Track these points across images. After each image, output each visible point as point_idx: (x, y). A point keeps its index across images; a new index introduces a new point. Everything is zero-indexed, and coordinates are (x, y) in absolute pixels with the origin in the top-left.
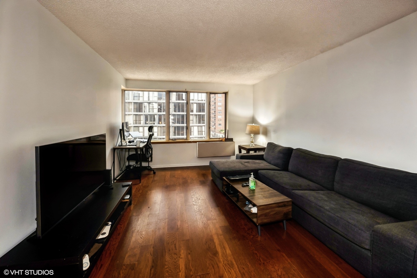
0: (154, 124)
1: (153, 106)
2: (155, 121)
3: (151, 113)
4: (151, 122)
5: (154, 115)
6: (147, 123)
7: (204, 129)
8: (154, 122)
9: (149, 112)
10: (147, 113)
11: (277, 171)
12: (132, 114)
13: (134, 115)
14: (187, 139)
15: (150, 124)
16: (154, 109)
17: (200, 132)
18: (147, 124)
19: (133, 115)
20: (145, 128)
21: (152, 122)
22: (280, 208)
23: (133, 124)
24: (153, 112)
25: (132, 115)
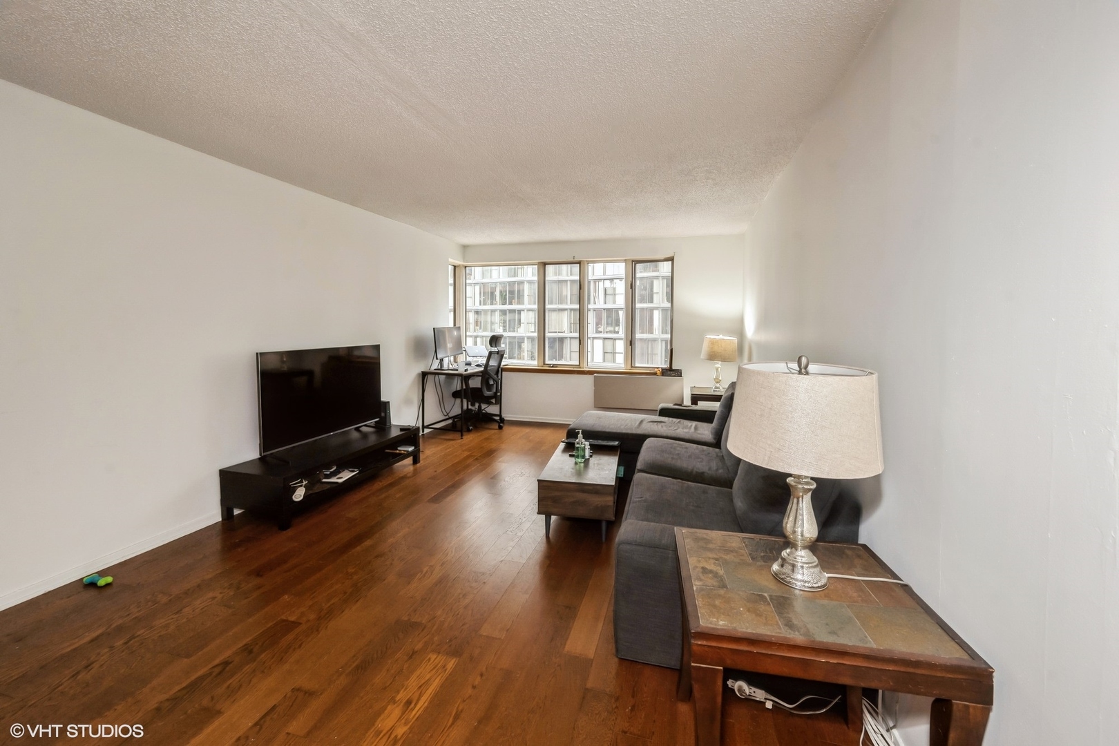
0: (618, 332)
1: (615, 289)
2: (619, 325)
3: (609, 306)
4: (610, 329)
5: (617, 310)
6: (600, 329)
7: (620, 346)
8: (617, 329)
9: (605, 303)
10: (600, 304)
11: (677, 442)
12: (566, 309)
13: (571, 310)
14: (579, 365)
15: (607, 332)
16: (617, 296)
17: (609, 354)
18: (601, 332)
19: (569, 311)
20: (595, 341)
21: (612, 329)
22: (585, 494)
23: (569, 331)
24: (615, 302)
25: (566, 312)
